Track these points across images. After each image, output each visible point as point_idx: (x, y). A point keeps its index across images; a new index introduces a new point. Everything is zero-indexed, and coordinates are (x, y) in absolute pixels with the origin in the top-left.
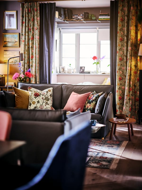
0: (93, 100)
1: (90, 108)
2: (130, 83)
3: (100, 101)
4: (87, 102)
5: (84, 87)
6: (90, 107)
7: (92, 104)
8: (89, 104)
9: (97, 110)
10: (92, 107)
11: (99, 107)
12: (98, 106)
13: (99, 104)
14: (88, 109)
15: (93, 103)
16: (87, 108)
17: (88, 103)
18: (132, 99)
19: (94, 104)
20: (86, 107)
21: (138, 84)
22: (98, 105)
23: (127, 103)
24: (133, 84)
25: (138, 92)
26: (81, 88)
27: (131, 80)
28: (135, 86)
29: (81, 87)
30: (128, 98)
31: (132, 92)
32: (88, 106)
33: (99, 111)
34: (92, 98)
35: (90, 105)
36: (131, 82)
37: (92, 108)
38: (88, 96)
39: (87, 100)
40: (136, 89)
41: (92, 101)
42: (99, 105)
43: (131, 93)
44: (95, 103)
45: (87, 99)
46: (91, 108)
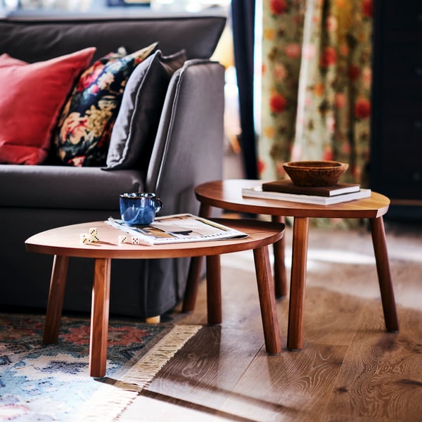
0: (101, 94)
1: (83, 138)
2: (324, 25)
3: (133, 95)
4: (68, 105)
5: (68, 29)
6: (85, 134)
7: (93, 116)
8: (76, 116)
9: (120, 148)
10: (92, 135)
11: (127, 128)
12: (126, 122)
13: (131, 112)
14: (71, 145)
15: (98, 108)
16: (68, 137)
17: (72, 110)
18: (336, 108)
19: (103, 114)
20: (63, 134)
21: (367, 29)
22: (121, 121)
23: (311, 126)
24: (344, 31)
25: (367, 72)
26: (51, 32)
27: (334, 10)
28: (352, 42)
29: (48, 30)
30: (317, 101)
31: (339, 70)
32: (73, 126)
33: (129, 151)
34: (96, 82)
35: (82, 123)
36: (333, 22)
37: (95, 139)
38: (77, 73)
39: (70, 95)
40: (357, 55)
41: (94, 101)
42: (129, 118)
43: (331, 76)
44: (111, 106)
45: (72, 90)
46: (86, 138)
